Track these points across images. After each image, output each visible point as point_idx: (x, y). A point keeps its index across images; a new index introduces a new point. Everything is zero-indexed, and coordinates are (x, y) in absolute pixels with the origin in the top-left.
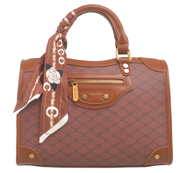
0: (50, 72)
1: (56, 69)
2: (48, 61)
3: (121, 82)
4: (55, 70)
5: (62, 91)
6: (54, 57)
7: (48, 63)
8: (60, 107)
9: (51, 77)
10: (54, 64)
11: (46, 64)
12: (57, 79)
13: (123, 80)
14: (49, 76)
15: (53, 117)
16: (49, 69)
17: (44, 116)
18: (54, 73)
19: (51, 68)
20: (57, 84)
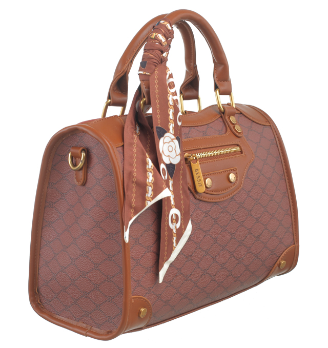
0: (164, 143)
1: (174, 135)
2: (159, 122)
3: (238, 149)
4: (173, 137)
5: (181, 177)
6: (171, 112)
7: (159, 126)
8: (183, 207)
9: (166, 153)
10: (171, 126)
11: (157, 128)
12: (176, 156)
13: (238, 145)
14: (163, 151)
15: (176, 227)
16: (163, 136)
17: (166, 228)
18: (171, 143)
19: (166, 135)
20: (174, 165)
